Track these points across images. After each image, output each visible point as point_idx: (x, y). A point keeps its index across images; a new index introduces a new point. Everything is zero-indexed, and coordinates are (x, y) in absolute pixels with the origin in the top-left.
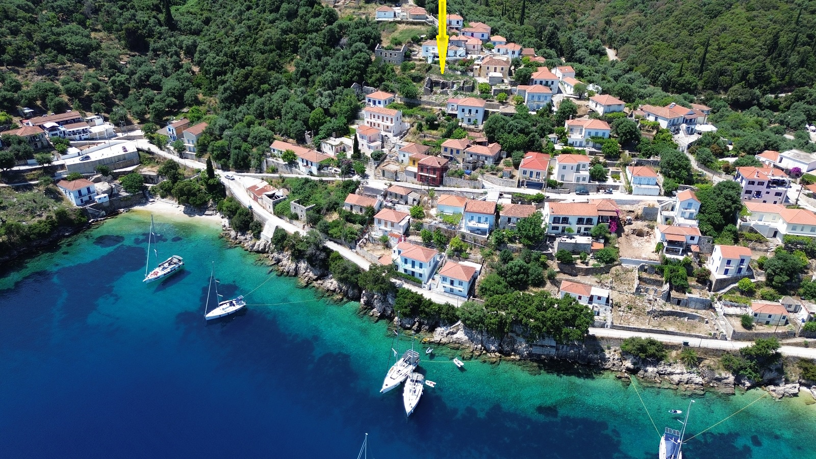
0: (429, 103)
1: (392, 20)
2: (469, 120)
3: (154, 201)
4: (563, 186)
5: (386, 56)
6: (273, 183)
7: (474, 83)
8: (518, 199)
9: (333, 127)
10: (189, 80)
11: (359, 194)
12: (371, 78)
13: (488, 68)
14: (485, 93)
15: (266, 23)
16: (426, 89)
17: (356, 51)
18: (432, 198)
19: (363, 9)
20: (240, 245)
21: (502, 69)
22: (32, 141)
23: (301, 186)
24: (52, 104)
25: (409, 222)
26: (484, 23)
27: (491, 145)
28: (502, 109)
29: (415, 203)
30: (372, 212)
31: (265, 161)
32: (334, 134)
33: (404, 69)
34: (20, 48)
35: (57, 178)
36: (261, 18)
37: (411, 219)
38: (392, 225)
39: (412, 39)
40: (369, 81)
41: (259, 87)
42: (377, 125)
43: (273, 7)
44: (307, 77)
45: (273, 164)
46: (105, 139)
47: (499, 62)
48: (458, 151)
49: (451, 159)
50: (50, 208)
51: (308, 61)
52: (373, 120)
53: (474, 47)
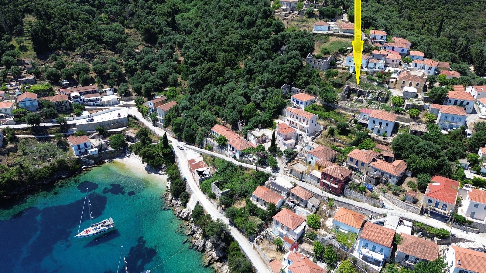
0: (344, 109)
1: (325, 32)
2: (379, 131)
3: (130, 156)
4: (472, 225)
5: (315, 63)
6: (206, 160)
7: (388, 95)
8: (418, 228)
9: (260, 120)
10: (174, 68)
11: (268, 187)
12: (299, 80)
13: (404, 83)
14: (398, 107)
15: (232, 29)
16: (343, 96)
17: (291, 58)
18: (331, 207)
19: (305, 22)
20: (173, 208)
21: (417, 85)
22: (59, 105)
23: (224, 169)
24: (81, 79)
25: (304, 229)
26: (404, 38)
27: (397, 162)
28: (412, 126)
29: (314, 210)
30: (274, 210)
31: (205, 140)
32: (260, 126)
33: (328, 75)
34: (74, 38)
35: (68, 134)
36: (230, 25)
37: (307, 227)
38: (288, 230)
39: (339, 50)
40: (297, 83)
41: (216, 79)
42: (295, 124)
43: (240, 18)
44: (251, 75)
45: (210, 144)
46: (110, 105)
47: (415, 78)
48: (363, 164)
49: (356, 170)
50: (57, 156)
51: (254, 62)
52: (292, 120)
53: (393, 61)
